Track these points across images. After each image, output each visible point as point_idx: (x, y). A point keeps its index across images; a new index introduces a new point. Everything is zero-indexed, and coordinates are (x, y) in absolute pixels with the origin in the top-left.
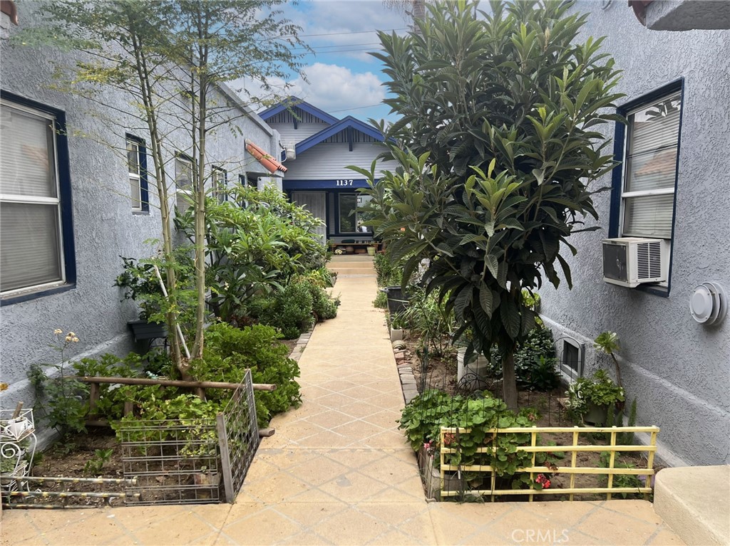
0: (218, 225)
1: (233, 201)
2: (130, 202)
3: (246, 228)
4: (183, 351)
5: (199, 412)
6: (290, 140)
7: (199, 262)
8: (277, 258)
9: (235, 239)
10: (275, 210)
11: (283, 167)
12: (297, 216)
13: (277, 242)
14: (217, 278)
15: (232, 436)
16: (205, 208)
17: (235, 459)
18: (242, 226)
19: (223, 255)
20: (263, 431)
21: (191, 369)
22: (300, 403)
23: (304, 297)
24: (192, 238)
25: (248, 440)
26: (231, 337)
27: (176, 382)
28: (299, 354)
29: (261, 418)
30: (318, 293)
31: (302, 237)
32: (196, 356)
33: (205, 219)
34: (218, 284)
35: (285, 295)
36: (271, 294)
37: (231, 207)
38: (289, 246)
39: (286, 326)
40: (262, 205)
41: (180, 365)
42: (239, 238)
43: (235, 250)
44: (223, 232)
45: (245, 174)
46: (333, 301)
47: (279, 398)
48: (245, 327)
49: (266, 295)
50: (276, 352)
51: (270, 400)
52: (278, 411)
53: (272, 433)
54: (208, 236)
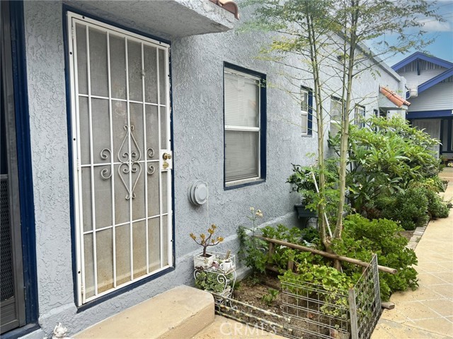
0: (357, 144)
1: (368, 127)
2: (300, 129)
3: (377, 146)
4: (327, 231)
5: (336, 282)
6: (413, 83)
7: (342, 170)
8: (399, 168)
9: (369, 154)
10: (399, 133)
11: (407, 102)
12: (417, 137)
13: (401, 157)
14: (354, 180)
15: (360, 306)
16: (349, 132)
17: (361, 325)
18: (374, 145)
19: (359, 165)
20: (384, 304)
21: (332, 245)
22: (416, 286)
23: (421, 199)
24: (339, 152)
25: (372, 310)
26: (362, 226)
27: (322, 252)
28: (415, 243)
29: (383, 293)
30: (433, 197)
31: (421, 153)
32: (337, 236)
33: (348, 139)
34: (354, 185)
35: (405, 196)
36: (394, 195)
37: (367, 132)
38: (411, 160)
39: (405, 219)
40: (390, 129)
41: (325, 241)
42: (372, 153)
43: (368, 162)
44: (360, 149)
45: (378, 109)
46: (445, 204)
47: (399, 279)
48: (374, 220)
49: (389, 195)
50: (397, 242)
51: (391, 279)
52: (397, 289)
53: (392, 307)
54: (349, 151)
